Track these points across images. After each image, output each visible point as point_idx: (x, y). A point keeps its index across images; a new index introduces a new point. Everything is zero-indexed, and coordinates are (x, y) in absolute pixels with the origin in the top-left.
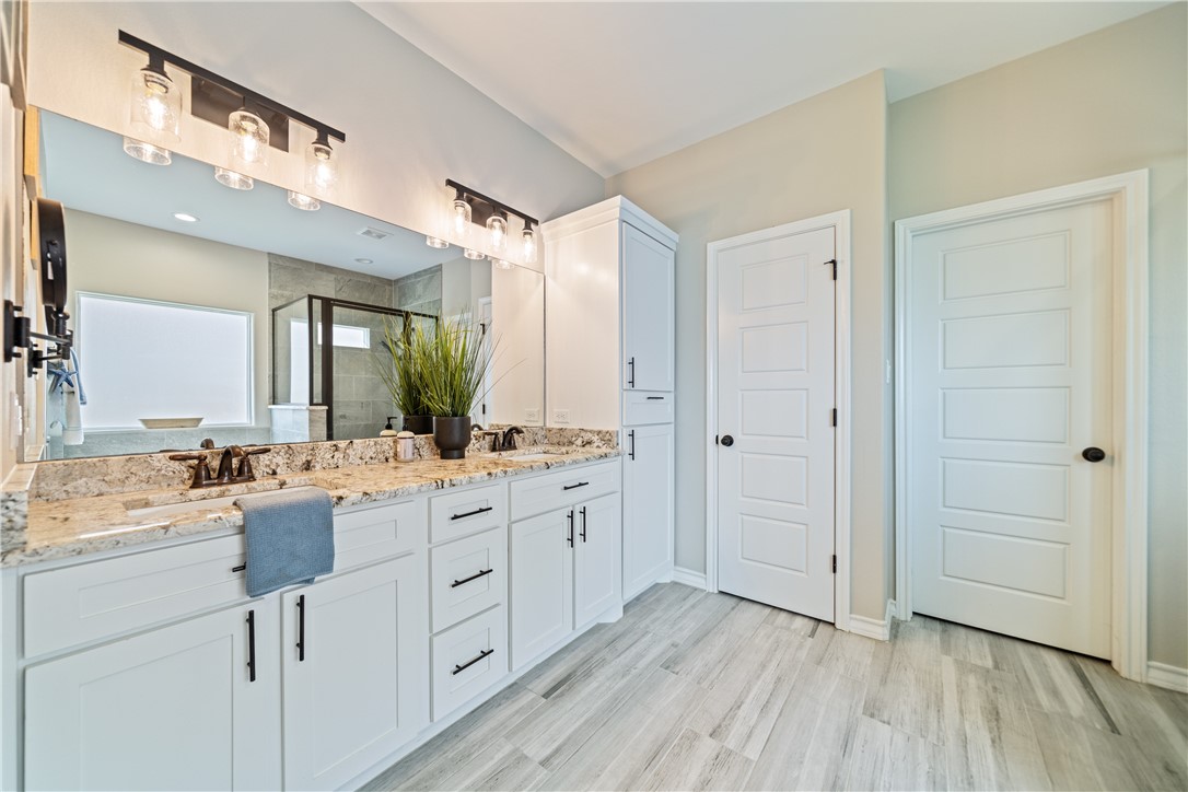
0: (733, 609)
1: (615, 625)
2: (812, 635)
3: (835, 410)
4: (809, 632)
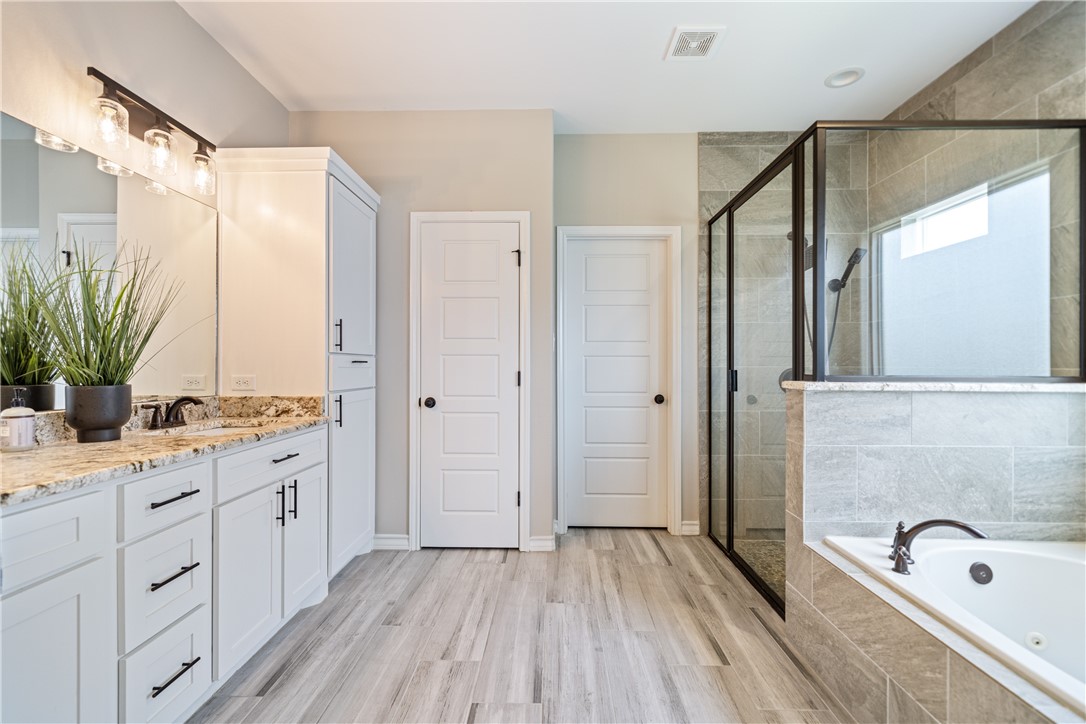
0: (437, 559)
1: (321, 605)
2: (504, 561)
3: (519, 373)
4: (501, 560)
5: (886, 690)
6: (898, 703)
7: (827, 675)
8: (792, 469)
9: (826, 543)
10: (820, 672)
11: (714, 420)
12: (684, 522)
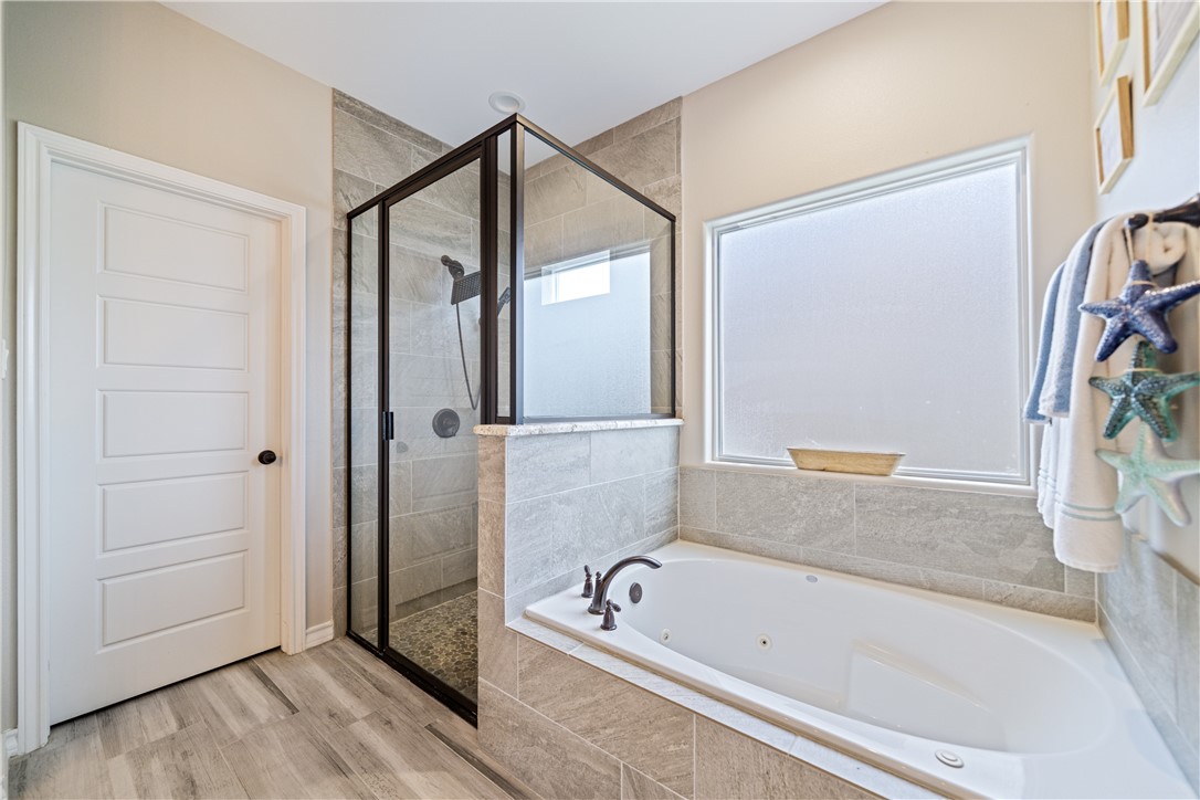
5: (619, 779)
6: (635, 790)
7: (540, 781)
8: (488, 535)
9: (527, 616)
10: (529, 780)
11: (354, 479)
12: (311, 629)
